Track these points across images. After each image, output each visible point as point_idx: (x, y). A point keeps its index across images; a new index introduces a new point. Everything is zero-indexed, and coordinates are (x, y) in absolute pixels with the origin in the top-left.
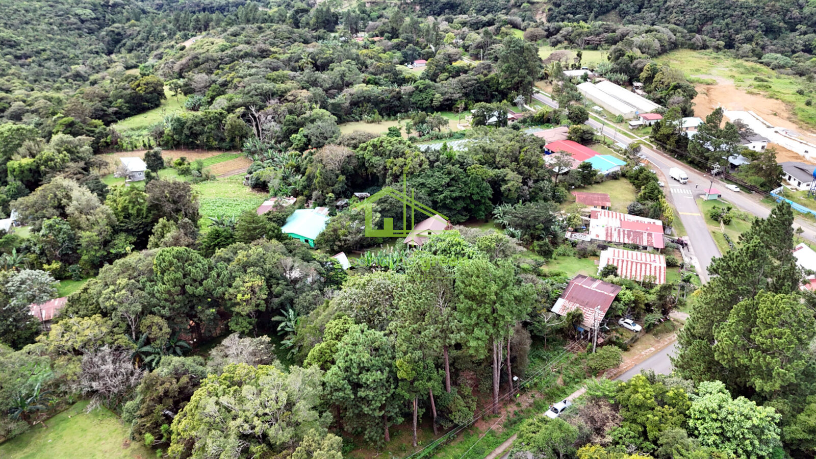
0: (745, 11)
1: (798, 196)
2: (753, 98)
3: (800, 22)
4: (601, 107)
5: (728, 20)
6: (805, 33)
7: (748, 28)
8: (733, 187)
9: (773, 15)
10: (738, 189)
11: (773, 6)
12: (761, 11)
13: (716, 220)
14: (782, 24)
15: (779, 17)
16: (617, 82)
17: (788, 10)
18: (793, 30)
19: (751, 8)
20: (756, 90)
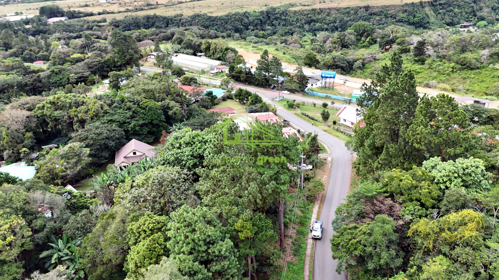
0: (223, 22)
2: (258, 55)
3: (250, 25)
5: (216, 27)
6: (253, 30)
7: (227, 30)
8: (286, 92)
9: (236, 22)
10: (289, 93)
11: (235, 18)
12: (230, 20)
13: (292, 107)
14: (242, 27)
15: (239, 23)
16: (187, 54)
17: (242, 19)
18: (248, 29)
19: (225, 19)
20: (257, 51)
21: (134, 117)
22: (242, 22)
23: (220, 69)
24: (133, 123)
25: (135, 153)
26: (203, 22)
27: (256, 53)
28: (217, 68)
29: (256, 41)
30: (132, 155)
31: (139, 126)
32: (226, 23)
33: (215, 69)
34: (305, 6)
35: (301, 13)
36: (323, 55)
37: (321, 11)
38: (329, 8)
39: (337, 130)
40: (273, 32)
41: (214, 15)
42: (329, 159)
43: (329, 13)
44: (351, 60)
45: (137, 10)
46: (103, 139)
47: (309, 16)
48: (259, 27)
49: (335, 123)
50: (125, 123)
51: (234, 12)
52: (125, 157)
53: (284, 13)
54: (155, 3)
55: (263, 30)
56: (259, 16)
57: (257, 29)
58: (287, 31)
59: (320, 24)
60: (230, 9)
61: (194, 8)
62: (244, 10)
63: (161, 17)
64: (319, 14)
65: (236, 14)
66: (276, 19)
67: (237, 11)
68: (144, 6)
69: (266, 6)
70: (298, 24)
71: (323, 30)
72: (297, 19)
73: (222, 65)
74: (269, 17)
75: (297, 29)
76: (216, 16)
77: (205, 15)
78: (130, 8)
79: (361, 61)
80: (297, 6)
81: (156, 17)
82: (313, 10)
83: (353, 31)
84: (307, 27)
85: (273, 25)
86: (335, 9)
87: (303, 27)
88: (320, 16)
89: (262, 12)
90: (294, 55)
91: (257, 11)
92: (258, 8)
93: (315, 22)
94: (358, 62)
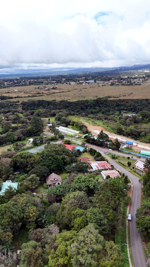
1: (124, 149)
2: (95, 126)
3: (88, 106)
4: (64, 134)
5: (72, 107)
6: (90, 109)
7: (77, 109)
8: (111, 150)
9: (82, 105)
10: (112, 150)
11: (81, 103)
13: (114, 158)
14: (84, 107)
16: (63, 126)
18: (87, 108)
19: (76, 103)
21: (53, 163)
22: (84, 105)
24: (52, 166)
25: (54, 179)
26: (66, 104)
28: (78, 135)
30: (53, 180)
31: (54, 167)
32: (77, 105)
34: (115, 97)
35: (113, 101)
37: (124, 100)
38: (128, 99)
39: (135, 172)
40: (99, 110)
41: (71, 101)
42: (132, 186)
43: (128, 102)
44: (139, 131)
45: (33, 96)
46: (43, 173)
47: (118, 103)
48: (93, 107)
49: (133, 168)
50: (49, 166)
51: (81, 100)
52: (51, 181)
53: (106, 101)
54: (42, 92)
55: (95, 109)
56: (93, 102)
57: (92, 108)
58: (107, 110)
59: (123, 107)
60: (78, 98)
61: (61, 96)
62: (86, 99)
63: (46, 101)
64: (122, 102)
65: (82, 101)
66: (101, 104)
67: (82, 99)
68: (36, 94)
69: (96, 97)
70: (112, 107)
71: (124, 110)
72: (112, 104)
73: (80, 133)
74: (98, 103)
75: (111, 109)
76: (72, 101)
77: (67, 101)
79: (144, 132)
80: (111, 97)
82: (120, 100)
84: (116, 108)
85: (99, 107)
86: (131, 100)
87: (114, 108)
88: (123, 103)
89: (94, 100)
90: (112, 127)
91: (92, 99)
92: (92, 98)
93: (120, 106)
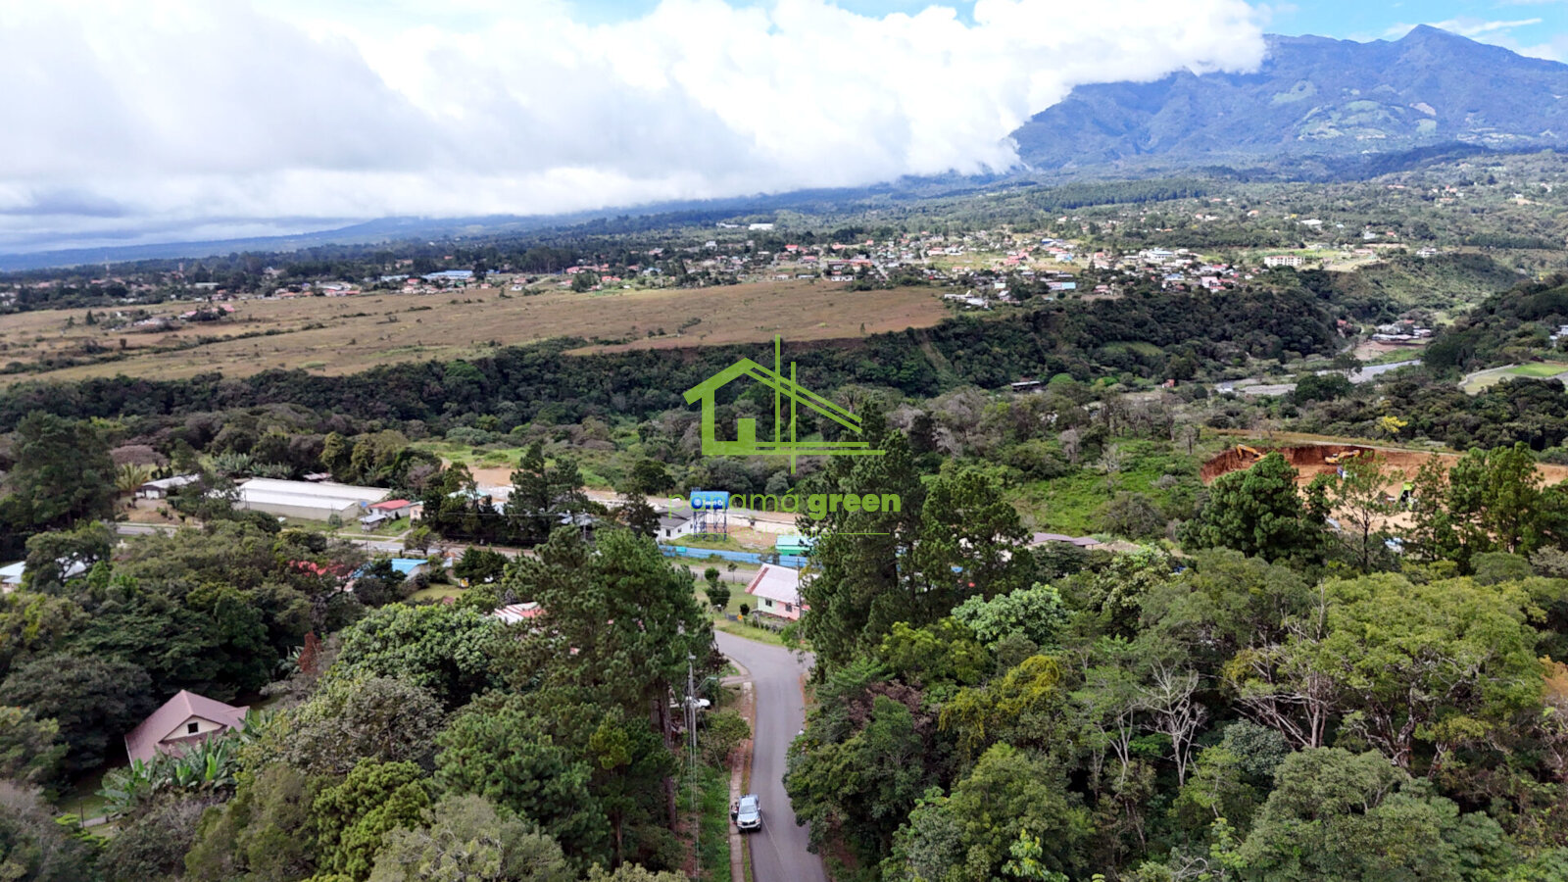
0: (360, 392)
6: (460, 413)
9: (403, 392)
11: (399, 379)
12: (383, 388)
14: (421, 404)
15: (413, 395)
16: (275, 477)
17: (423, 384)
18: (440, 411)
19: (366, 385)
20: (491, 463)
21: (176, 633)
22: (421, 391)
23: (389, 510)
24: (176, 648)
25: (193, 728)
26: (294, 395)
27: (488, 467)
28: (381, 509)
29: (479, 438)
30: (184, 732)
31: (193, 654)
32: (372, 396)
33: (376, 511)
34: (608, 343)
35: (599, 362)
36: (680, 468)
37: (656, 356)
38: (676, 349)
40: (519, 416)
41: (330, 373)
42: (748, 685)
43: (679, 361)
44: (758, 473)
45: (50, 365)
47: (623, 369)
48: (475, 404)
49: (745, 610)
50: (152, 648)
51: (394, 364)
52: (162, 742)
53: (552, 363)
54: (117, 344)
55: (488, 413)
56: (474, 373)
57: (471, 409)
58: (562, 411)
59: (657, 392)
60: (378, 354)
61: (257, 355)
62: (427, 358)
64: (650, 363)
65: (401, 369)
66: (528, 380)
67: (404, 360)
68: (76, 354)
69: (492, 344)
70: (594, 393)
71: (666, 407)
72: (591, 380)
73: (394, 498)
74: (506, 376)
75: (591, 406)
76: (337, 375)
77: (299, 373)
78: (25, 361)
79: (784, 473)
80: (584, 344)
81: (124, 384)
82: (633, 354)
83: (751, 402)
84: (619, 399)
85: (519, 397)
86: (695, 350)
87: (609, 401)
88: (655, 371)
89: (483, 363)
90: (601, 467)
91: (467, 359)
92: (469, 352)
93: (641, 386)
94: (776, 476)
